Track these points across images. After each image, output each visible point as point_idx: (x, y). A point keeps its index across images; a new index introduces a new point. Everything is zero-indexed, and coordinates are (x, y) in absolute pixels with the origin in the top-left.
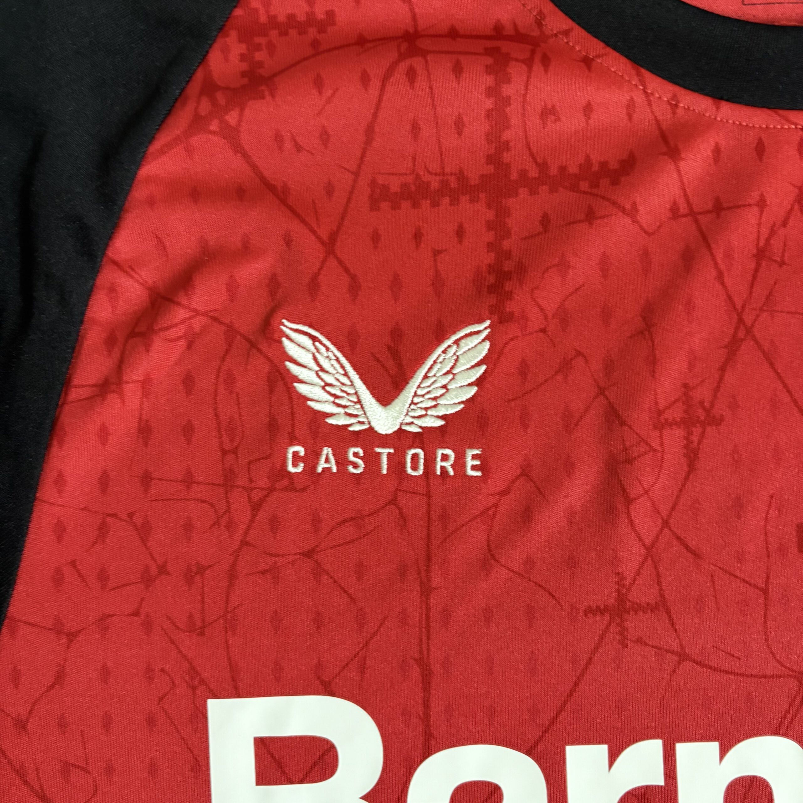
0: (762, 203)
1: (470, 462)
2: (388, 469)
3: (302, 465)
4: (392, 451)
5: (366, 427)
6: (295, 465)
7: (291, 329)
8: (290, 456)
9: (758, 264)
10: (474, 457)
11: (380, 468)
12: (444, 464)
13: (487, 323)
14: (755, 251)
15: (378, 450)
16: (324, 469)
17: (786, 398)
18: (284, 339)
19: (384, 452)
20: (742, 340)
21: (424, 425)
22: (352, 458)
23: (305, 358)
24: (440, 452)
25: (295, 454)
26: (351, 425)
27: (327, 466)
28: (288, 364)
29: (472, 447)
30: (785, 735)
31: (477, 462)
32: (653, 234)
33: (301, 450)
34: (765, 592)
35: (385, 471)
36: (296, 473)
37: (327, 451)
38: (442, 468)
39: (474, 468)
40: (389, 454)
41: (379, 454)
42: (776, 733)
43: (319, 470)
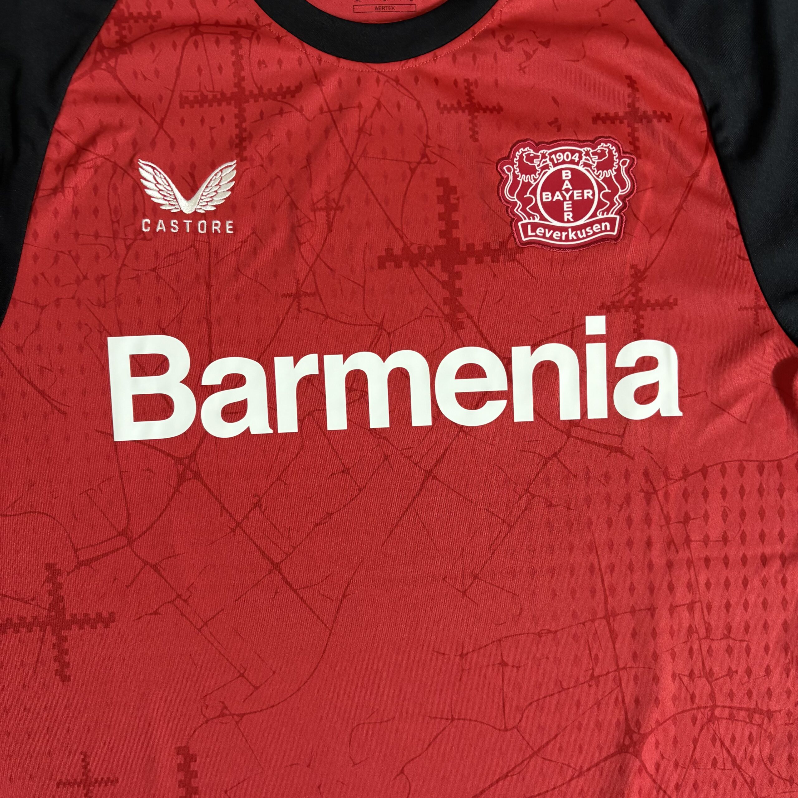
0: (360, 106)
1: (228, 227)
2: (190, 230)
3: (149, 228)
4: (191, 221)
5: (179, 210)
6: (146, 228)
7: (143, 164)
8: (143, 224)
9: (359, 135)
10: (230, 224)
11: (186, 229)
12: (216, 228)
13: (235, 161)
14: (358, 129)
15: (185, 221)
16: (160, 230)
17: (372, 197)
18: (140, 169)
19: (188, 222)
20: (352, 171)
21: (206, 210)
22: (173, 225)
23: (150, 178)
24: (214, 222)
25: (146, 223)
26: (172, 209)
27: (161, 228)
28: (142, 180)
29: (228, 220)
30: (372, 351)
31: (231, 227)
32: (311, 121)
33: (148, 221)
34: (364, 287)
35: (188, 231)
36: (146, 232)
37: (161, 221)
38: (215, 230)
39: (230, 229)
40: (190, 223)
41: (185, 223)
42: (368, 350)
43: (158, 230)
